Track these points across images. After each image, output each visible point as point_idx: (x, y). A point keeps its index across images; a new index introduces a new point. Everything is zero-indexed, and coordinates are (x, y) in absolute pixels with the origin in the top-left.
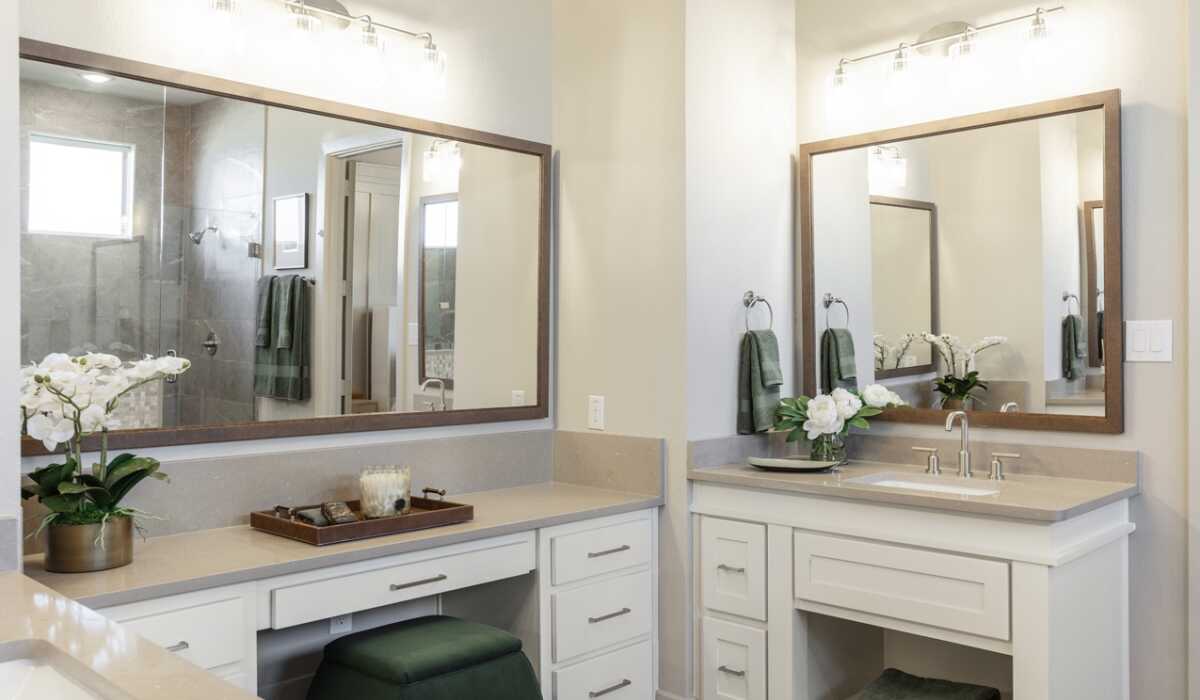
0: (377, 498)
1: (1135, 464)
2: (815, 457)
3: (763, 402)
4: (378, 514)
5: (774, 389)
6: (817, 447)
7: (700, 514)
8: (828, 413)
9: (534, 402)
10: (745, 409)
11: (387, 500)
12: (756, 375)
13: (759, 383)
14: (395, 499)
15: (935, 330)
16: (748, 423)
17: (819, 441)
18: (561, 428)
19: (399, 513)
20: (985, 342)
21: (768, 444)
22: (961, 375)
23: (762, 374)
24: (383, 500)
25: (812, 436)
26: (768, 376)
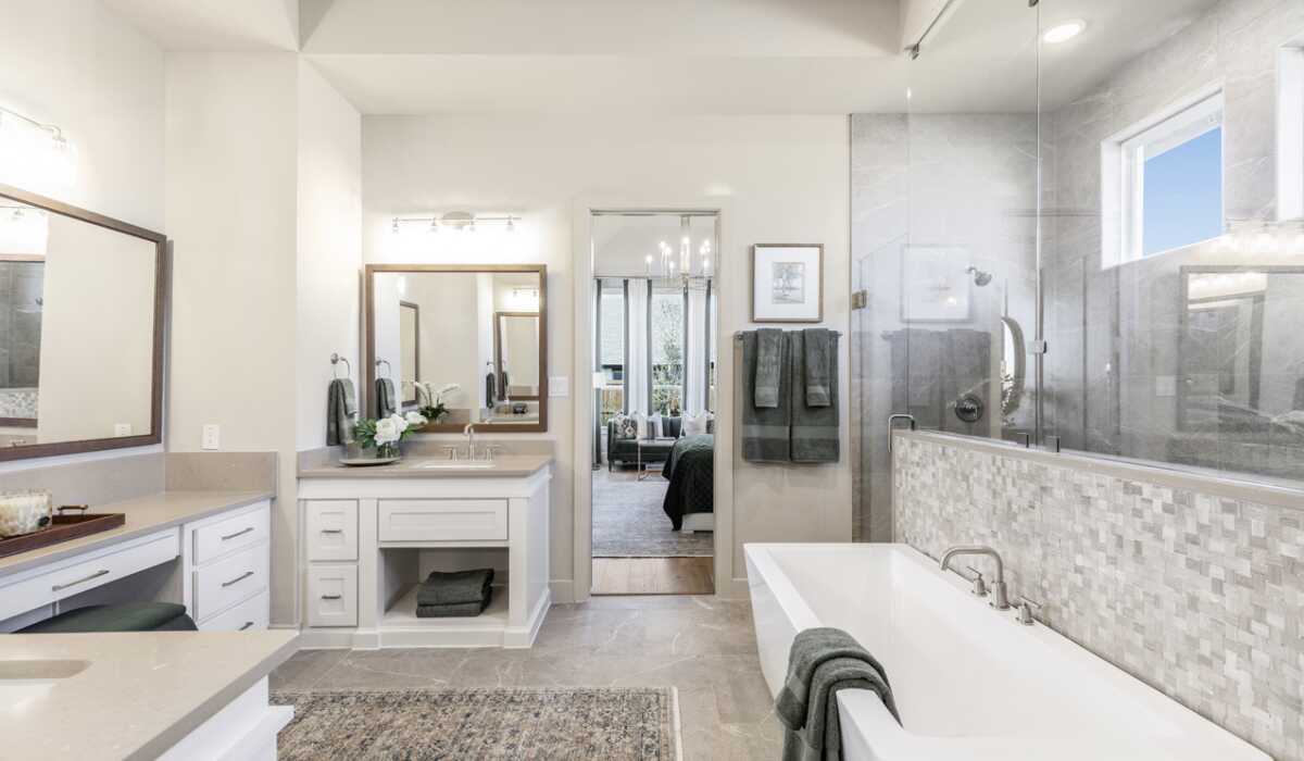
0: (17, 518)
1: (550, 447)
2: (379, 456)
3: (346, 425)
4: (19, 532)
5: (351, 416)
6: (381, 451)
7: (305, 500)
8: (389, 429)
9: (149, 433)
10: (333, 428)
11: (30, 519)
12: (342, 407)
13: (343, 412)
14: (39, 517)
15: (417, 379)
16: (335, 437)
17: (383, 446)
18: (173, 449)
19: (43, 528)
20: (448, 386)
21: (348, 451)
22: (435, 406)
23: (345, 406)
24: (25, 518)
25: (379, 443)
26: (349, 407)
